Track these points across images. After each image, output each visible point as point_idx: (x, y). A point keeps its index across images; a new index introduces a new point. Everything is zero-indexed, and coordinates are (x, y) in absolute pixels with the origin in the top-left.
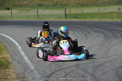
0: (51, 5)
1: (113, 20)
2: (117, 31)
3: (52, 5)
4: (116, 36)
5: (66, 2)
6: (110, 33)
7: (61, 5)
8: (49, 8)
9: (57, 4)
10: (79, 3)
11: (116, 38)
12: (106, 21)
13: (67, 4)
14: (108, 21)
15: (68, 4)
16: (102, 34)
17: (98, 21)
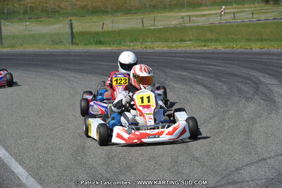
0: (18, 12)
1: (205, 48)
2: (238, 79)
3: (22, 11)
4: (240, 91)
5: (55, 4)
6: (219, 84)
7: (42, 12)
8: (16, 20)
9: (32, 9)
10: (86, 5)
11: (247, 99)
12: (188, 49)
13: (57, 9)
14: (193, 49)
15: (60, 8)
16: (200, 88)
17: (166, 49)
